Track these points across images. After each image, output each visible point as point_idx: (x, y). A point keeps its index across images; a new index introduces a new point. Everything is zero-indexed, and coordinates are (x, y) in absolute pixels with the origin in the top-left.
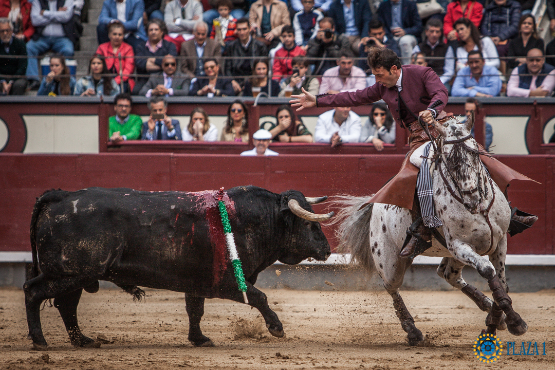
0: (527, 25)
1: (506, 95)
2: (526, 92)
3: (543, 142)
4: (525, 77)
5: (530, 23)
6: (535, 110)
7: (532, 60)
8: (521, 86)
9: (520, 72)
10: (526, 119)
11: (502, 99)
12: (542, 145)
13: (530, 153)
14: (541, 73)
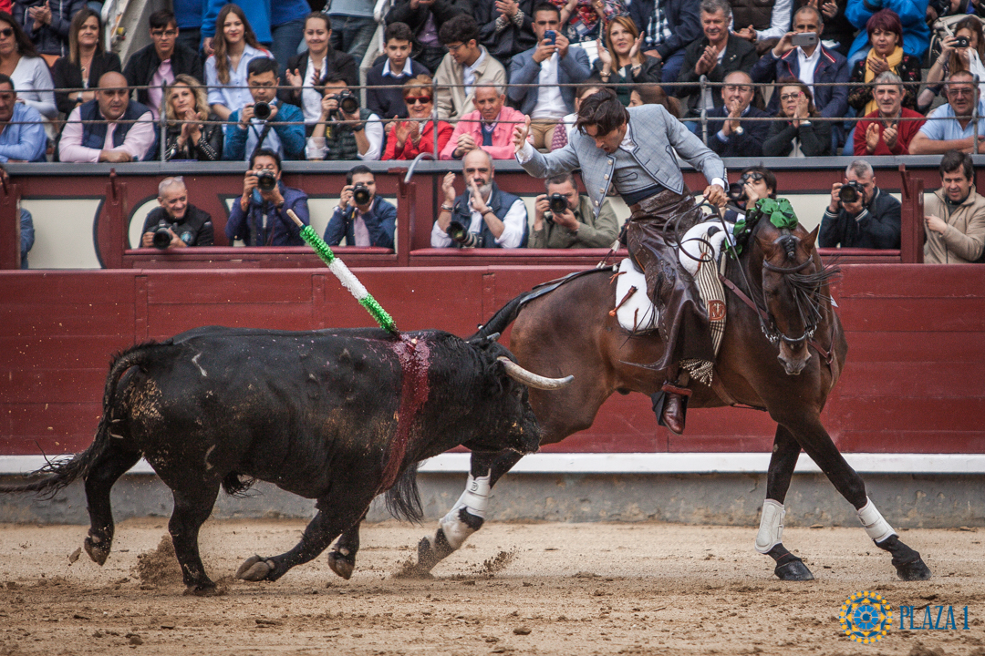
0: (88, 31)
1: (56, 159)
2: (94, 154)
3: (128, 246)
4: (92, 125)
5: (92, 27)
6: (113, 186)
7: (111, 92)
8: (86, 142)
9: (83, 116)
10: (95, 204)
11: (48, 166)
12: (127, 251)
13: (104, 267)
14: (123, 119)
